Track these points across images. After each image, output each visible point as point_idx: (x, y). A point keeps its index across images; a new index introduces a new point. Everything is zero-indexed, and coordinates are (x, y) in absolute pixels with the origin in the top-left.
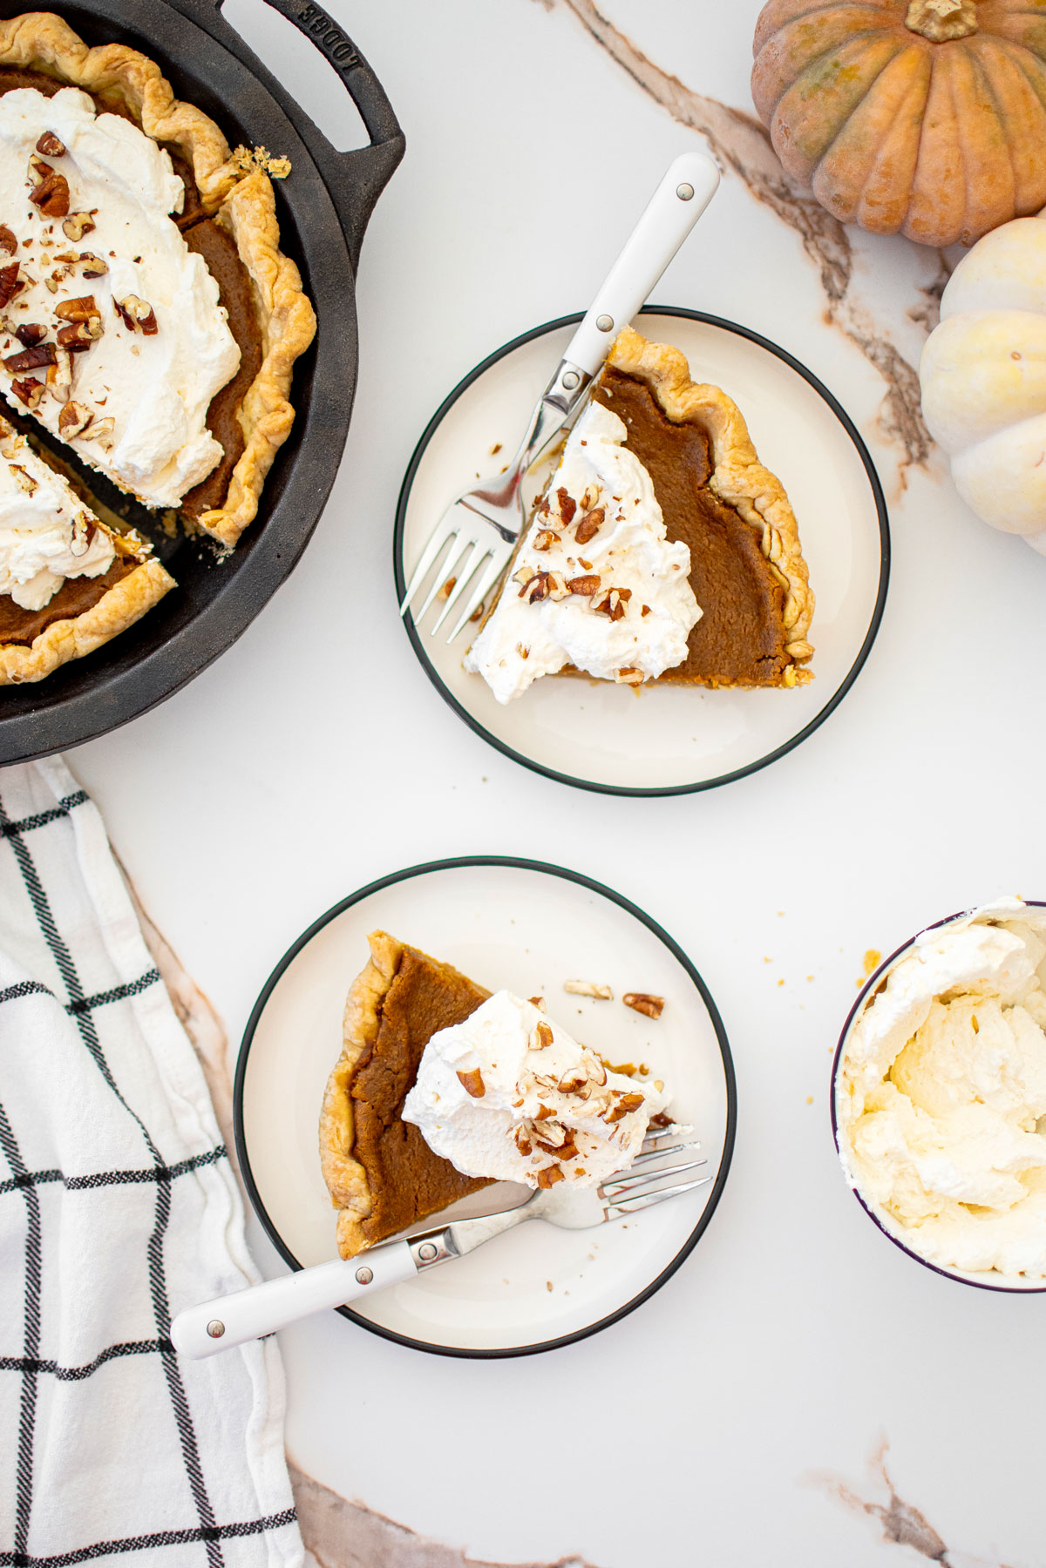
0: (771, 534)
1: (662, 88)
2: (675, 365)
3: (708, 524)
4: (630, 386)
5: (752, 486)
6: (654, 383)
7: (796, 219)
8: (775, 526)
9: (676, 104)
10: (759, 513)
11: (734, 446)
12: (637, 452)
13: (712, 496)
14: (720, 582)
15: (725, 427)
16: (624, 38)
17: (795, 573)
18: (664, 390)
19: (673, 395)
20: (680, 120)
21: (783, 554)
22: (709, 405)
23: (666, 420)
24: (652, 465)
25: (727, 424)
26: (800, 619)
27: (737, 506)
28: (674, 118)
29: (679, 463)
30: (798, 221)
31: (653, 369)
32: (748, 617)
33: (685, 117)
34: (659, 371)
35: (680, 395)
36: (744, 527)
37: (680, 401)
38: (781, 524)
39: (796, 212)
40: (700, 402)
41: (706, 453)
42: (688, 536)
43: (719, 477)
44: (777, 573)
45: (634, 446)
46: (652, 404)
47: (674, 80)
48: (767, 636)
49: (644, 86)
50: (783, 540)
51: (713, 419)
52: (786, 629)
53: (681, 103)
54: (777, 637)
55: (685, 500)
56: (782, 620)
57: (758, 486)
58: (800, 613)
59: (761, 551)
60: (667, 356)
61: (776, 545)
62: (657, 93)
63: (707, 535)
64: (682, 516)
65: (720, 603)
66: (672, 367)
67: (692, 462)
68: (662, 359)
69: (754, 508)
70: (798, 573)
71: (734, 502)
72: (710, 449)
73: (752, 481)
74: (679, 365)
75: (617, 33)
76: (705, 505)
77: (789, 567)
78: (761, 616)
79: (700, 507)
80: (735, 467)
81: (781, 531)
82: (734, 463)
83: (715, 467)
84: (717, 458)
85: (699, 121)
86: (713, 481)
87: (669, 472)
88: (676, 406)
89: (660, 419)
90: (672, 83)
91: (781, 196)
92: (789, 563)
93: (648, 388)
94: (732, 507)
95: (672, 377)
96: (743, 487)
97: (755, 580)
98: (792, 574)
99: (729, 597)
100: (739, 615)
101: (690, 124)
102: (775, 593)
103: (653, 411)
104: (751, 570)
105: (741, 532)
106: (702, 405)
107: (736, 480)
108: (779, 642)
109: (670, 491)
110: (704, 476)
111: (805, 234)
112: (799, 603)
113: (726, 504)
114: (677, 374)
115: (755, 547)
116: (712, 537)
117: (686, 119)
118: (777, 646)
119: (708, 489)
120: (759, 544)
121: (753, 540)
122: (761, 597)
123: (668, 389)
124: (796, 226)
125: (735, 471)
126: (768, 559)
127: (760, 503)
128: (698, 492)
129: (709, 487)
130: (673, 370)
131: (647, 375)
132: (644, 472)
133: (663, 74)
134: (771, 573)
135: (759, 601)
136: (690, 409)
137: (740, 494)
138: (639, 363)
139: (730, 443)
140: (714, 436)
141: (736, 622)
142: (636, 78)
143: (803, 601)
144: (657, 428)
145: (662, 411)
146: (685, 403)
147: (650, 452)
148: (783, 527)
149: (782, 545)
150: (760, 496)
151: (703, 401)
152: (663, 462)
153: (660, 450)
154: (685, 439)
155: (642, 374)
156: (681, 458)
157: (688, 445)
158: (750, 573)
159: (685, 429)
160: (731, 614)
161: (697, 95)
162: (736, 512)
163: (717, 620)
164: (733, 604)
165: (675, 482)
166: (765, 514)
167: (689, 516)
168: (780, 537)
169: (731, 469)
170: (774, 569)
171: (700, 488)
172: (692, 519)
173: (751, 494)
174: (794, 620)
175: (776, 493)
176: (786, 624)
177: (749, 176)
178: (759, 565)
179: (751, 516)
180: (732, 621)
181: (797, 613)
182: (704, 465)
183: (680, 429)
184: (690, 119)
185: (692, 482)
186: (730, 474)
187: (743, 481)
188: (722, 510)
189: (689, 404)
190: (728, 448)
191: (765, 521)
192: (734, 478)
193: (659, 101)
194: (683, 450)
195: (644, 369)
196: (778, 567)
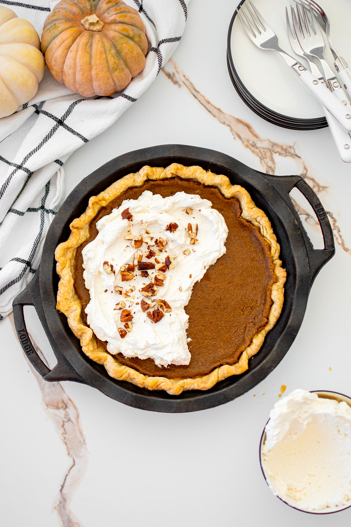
0: (263, 228)
1: (215, 112)
2: (225, 181)
3: (243, 228)
4: (212, 189)
5: (255, 214)
6: (219, 187)
7: (258, 153)
8: (264, 225)
9: (220, 117)
10: (258, 222)
11: (247, 203)
12: (217, 209)
13: (243, 220)
14: (249, 245)
15: (244, 198)
16: (203, 96)
17: (272, 239)
18: (223, 189)
19: (226, 190)
20: (221, 122)
21: (268, 234)
22: (238, 191)
23: (225, 198)
24: (223, 212)
25: (244, 197)
26: (276, 253)
27: (251, 221)
28: (219, 122)
29: (231, 211)
30: (258, 154)
31: (219, 183)
32: (260, 255)
33: (223, 121)
34: (221, 184)
35: (228, 190)
36: (254, 227)
37: (228, 192)
38: (265, 225)
39: (258, 151)
40: (235, 191)
41: (239, 206)
42: (237, 232)
43: (244, 213)
44: (267, 240)
45: (216, 208)
46: (220, 194)
47: (219, 110)
48: (266, 260)
49: (209, 111)
50: (267, 229)
51: (239, 195)
52: (272, 257)
53: (221, 117)
54: (270, 260)
55: (235, 222)
56: (271, 254)
57: (257, 214)
58: (276, 251)
59: (261, 234)
60: (222, 179)
61: (265, 231)
62: (214, 114)
63: (243, 231)
64: (234, 227)
65: (250, 252)
66: (224, 182)
67: (235, 210)
68: (221, 180)
69: (256, 221)
70: (273, 239)
71: (250, 220)
72: (240, 205)
73: (255, 213)
74: (226, 181)
75: (201, 95)
76: (241, 223)
77: (270, 238)
78: (264, 254)
79: (239, 223)
80: (249, 209)
81: (266, 227)
82: (248, 208)
83: (242, 210)
84: (243, 207)
85: (227, 123)
86: (242, 215)
87: (228, 213)
88: (228, 193)
89: (223, 198)
90: (218, 110)
91: (253, 146)
92: (270, 236)
93: (218, 189)
94: (250, 222)
95: (225, 185)
96: (252, 215)
97: (260, 243)
98: (271, 239)
99: (253, 249)
100: (257, 255)
101: (224, 123)
102: (267, 246)
103: (220, 196)
104: (258, 240)
105: (253, 229)
106: (235, 192)
107: (250, 213)
108: (271, 261)
109: (229, 220)
110: (239, 214)
111: (261, 158)
112: (275, 248)
113: (248, 221)
114: (226, 183)
115: (258, 233)
116: (245, 232)
117: (223, 122)
118: (270, 262)
119: (241, 217)
120: (260, 232)
121: (258, 231)
122: (263, 248)
123: (224, 189)
124: (258, 156)
125: (249, 211)
126: (263, 236)
127: (258, 219)
128: (238, 219)
129: (241, 216)
130: (225, 183)
131: (217, 185)
132: (220, 215)
133: (216, 108)
134: (265, 240)
135: (263, 249)
136: (232, 194)
137: (251, 218)
138: (214, 182)
139: (246, 202)
140: (241, 201)
141: (256, 257)
142: (207, 109)
143: (276, 247)
144: (223, 201)
145: (223, 195)
146: (230, 192)
147: (222, 209)
148: (266, 226)
149: (267, 231)
150: (258, 217)
151: (236, 191)
152: (226, 211)
153: (224, 207)
154: (231, 203)
155: (215, 185)
156: (231, 209)
157: (233, 205)
158: (258, 241)
159: (231, 200)
160: (254, 255)
161: (226, 114)
162: (251, 223)
163: (250, 257)
164: (254, 252)
165: (231, 217)
166: (260, 223)
167: (237, 226)
168: (266, 229)
169: (248, 210)
170: (266, 239)
171: (239, 218)
172: (237, 227)
173: (255, 217)
174: (274, 254)
175: (263, 215)
176: (272, 255)
177: (243, 140)
178: (261, 239)
179: (256, 224)
180: (255, 257)
181: (275, 251)
182: (239, 210)
183: (230, 200)
184: (224, 122)
185: (236, 216)
186: (248, 212)
187: (252, 213)
188: (247, 223)
189: (231, 193)
190: (246, 204)
191: (260, 224)
192: (249, 213)
193: (214, 116)
194: (232, 206)
195: (216, 184)
196: (267, 238)
